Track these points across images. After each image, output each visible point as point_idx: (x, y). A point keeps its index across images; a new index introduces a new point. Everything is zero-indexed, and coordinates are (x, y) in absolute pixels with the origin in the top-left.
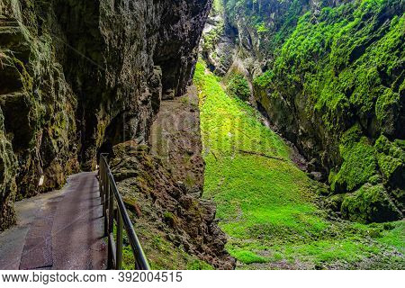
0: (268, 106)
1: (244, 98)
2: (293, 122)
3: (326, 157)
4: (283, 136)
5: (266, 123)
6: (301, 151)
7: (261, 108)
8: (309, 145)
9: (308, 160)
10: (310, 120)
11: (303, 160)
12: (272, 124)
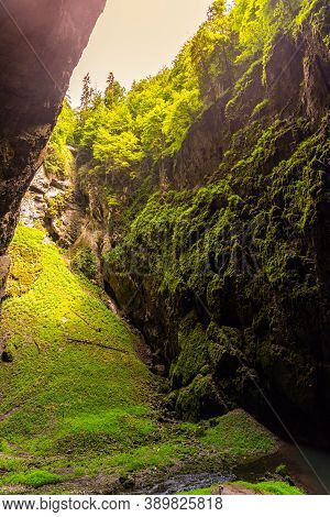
0: (116, 287)
1: (91, 276)
2: (140, 307)
3: (169, 345)
4: (130, 323)
5: (112, 306)
6: (148, 340)
7: (108, 289)
8: (154, 333)
9: (153, 351)
10: (154, 305)
11: (149, 352)
12: (119, 307)
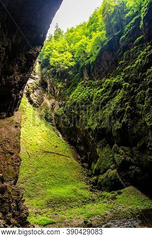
0: (62, 126)
1: (49, 121)
2: (75, 135)
3: (90, 155)
4: (69, 143)
5: (60, 135)
7: (58, 127)
8: (82, 148)
10: (83, 135)
11: (79, 157)
12: (63, 136)
